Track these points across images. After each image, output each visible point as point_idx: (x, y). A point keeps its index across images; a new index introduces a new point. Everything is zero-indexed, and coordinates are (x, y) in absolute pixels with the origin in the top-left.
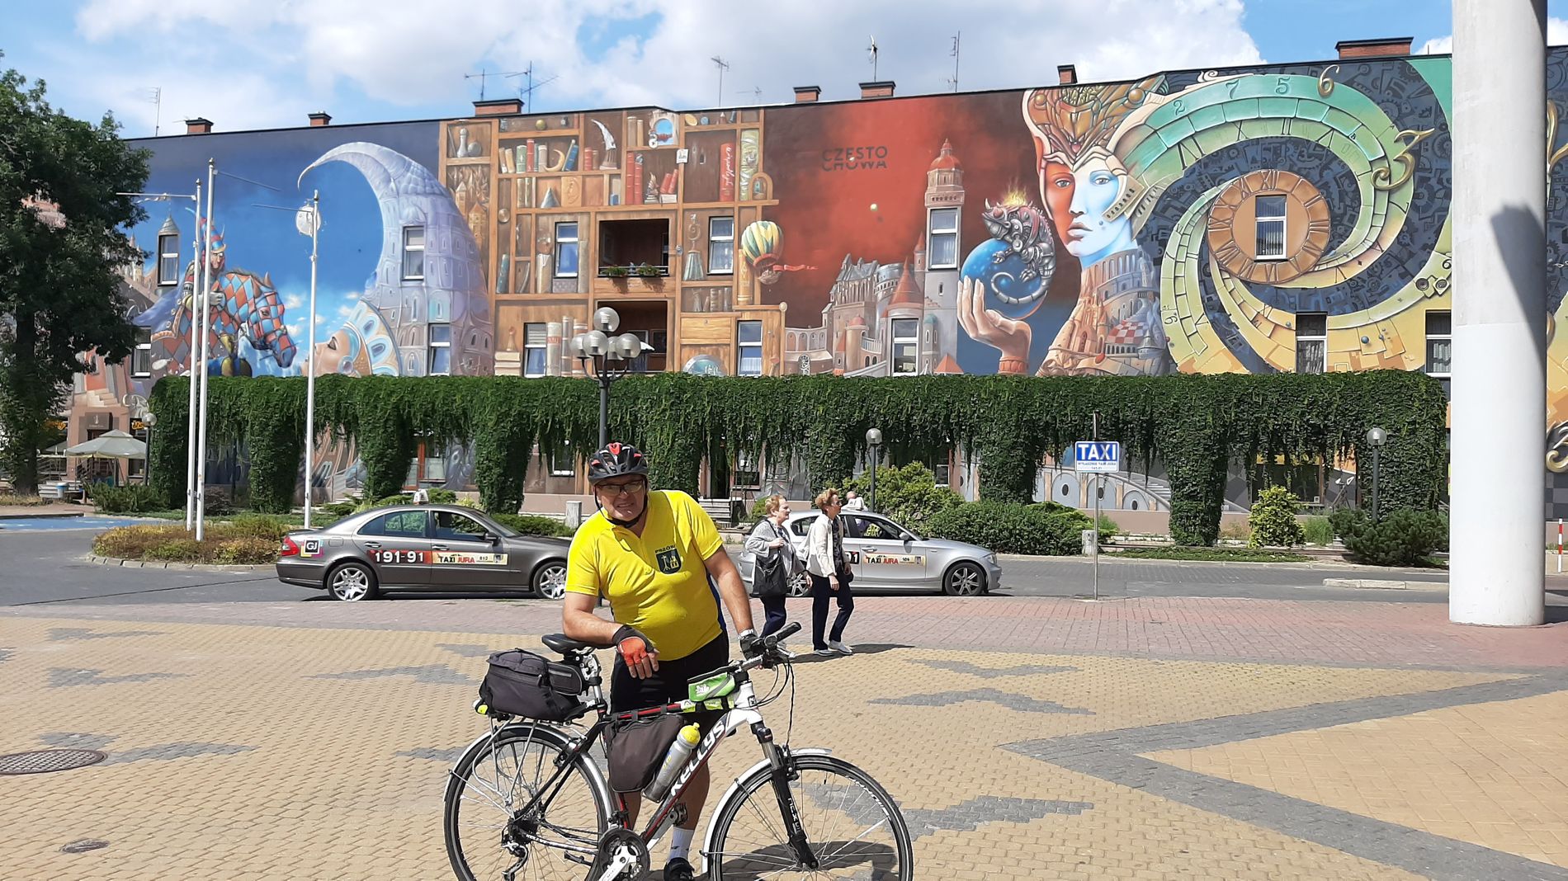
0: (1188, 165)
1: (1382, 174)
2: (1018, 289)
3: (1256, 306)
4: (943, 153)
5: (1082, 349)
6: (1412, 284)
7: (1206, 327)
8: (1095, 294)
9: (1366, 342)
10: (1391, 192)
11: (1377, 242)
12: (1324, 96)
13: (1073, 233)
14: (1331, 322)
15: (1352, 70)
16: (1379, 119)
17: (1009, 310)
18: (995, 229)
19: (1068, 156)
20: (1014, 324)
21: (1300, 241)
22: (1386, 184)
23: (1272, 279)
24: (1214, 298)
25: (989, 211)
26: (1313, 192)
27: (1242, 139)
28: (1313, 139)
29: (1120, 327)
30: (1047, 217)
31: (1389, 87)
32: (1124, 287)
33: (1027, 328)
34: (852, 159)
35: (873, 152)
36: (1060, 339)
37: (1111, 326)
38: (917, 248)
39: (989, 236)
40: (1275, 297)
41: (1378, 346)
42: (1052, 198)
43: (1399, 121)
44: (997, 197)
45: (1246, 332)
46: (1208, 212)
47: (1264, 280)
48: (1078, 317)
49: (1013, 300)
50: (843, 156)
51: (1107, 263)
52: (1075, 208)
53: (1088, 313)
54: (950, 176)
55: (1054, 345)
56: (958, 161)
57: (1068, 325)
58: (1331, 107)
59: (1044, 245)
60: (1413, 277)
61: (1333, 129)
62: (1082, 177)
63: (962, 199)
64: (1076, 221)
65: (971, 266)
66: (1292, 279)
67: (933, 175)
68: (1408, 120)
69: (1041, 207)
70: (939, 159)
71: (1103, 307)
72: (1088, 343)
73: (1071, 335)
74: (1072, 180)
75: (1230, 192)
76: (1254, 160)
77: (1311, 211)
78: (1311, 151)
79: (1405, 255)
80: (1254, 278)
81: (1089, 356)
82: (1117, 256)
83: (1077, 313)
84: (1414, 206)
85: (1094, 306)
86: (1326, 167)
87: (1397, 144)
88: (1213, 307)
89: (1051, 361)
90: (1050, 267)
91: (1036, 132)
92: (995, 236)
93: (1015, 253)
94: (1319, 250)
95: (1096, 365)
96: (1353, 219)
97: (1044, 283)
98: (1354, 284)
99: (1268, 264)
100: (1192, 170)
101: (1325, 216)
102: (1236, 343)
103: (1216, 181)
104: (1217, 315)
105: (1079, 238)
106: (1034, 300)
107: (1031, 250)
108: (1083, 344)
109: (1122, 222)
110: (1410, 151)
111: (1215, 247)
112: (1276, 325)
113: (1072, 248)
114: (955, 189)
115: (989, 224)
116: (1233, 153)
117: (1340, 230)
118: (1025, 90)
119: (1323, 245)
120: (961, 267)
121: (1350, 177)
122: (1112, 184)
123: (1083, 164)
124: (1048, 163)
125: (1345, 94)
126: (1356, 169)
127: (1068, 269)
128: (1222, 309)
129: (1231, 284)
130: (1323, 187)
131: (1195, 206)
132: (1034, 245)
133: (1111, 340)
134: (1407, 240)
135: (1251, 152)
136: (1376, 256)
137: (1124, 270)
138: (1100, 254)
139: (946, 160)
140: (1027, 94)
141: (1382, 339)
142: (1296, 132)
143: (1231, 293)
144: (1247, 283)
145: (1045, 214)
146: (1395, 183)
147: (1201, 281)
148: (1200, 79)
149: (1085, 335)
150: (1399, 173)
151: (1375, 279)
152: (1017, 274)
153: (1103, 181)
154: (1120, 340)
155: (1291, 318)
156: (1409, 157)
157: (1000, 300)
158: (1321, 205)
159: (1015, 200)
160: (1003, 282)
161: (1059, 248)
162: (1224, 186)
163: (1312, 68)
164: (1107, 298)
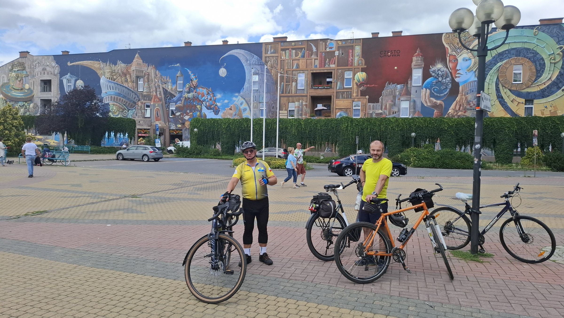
0: (493, 56)
1: (552, 58)
2: (440, 92)
3: (513, 97)
4: (417, 52)
5: (459, 109)
6: (560, 91)
7: (497, 103)
8: (464, 93)
9: (546, 107)
10: (555, 63)
11: (550, 78)
12: (535, 35)
13: (457, 75)
14: (535, 101)
15: (544, 28)
16: (552, 42)
17: (437, 98)
18: (433, 74)
19: (456, 53)
20: (439, 102)
21: (527, 78)
22: (554, 61)
23: (518, 89)
24: (500, 95)
25: (431, 69)
26: (531, 64)
27: (510, 48)
28: (531, 48)
29: (471, 103)
30: (449, 71)
31: (555, 33)
32: (473, 91)
33: (443, 103)
34: (389, 54)
35: (396, 51)
36: (453, 106)
37: (468, 103)
38: (409, 80)
39: (431, 76)
40: (519, 94)
41: (550, 108)
42: (450, 65)
43: (558, 43)
44: (433, 64)
45: (510, 104)
46: (499, 69)
47: (515, 89)
48: (458, 100)
49: (438, 95)
50: (387, 53)
51: (467, 85)
52: (458, 68)
53: (461, 99)
54: (420, 59)
55: (451, 108)
56: (422, 54)
57: (455, 102)
58: (537, 39)
59: (448, 79)
60: (561, 88)
61: (538, 45)
62: (460, 59)
63: (423, 66)
64: (458, 72)
65: (426, 85)
66: (524, 89)
67: (414, 58)
68: (561, 42)
69: (447, 68)
70: (416, 54)
71: (466, 97)
72: (461, 108)
73: (456, 105)
74: (457, 60)
75: (505, 63)
76: (513, 54)
77: (530, 69)
78: (531, 52)
79: (558, 82)
80: (512, 89)
81: (462, 111)
82: (471, 82)
83: (458, 99)
84: (562, 68)
85: (463, 97)
86: (535, 56)
87: (558, 50)
88: (500, 97)
89: (450, 113)
90: (450, 85)
91: (446, 46)
92: (433, 76)
93: (439, 81)
94: (532, 80)
95: (463, 114)
96: (543, 72)
97: (448, 90)
98: (543, 91)
99: (517, 85)
100: (494, 57)
101: (535, 71)
102: (507, 107)
103: (501, 60)
104: (501, 99)
105: (459, 77)
106: (445, 95)
107: (444, 80)
108: (460, 108)
109: (472, 72)
110: (561, 52)
111: (501, 80)
112: (519, 102)
113: (457, 80)
114: (421, 62)
115: (431, 73)
116: (507, 52)
117: (539, 75)
118: (443, 33)
119: (533, 79)
120: (423, 85)
121: (543, 59)
122: (469, 61)
123: (460, 55)
124: (450, 55)
125: (542, 35)
126: (544, 56)
127: (455, 87)
128: (502, 98)
129: (505, 90)
130: (534, 62)
131: (495, 68)
132: (445, 79)
133: (468, 107)
134: (560, 78)
135: (512, 52)
136: (550, 82)
137: (473, 87)
138: (465, 82)
139: (418, 54)
140: (444, 35)
141: (551, 106)
142: (526, 46)
143: (505, 93)
144: (510, 90)
145: (449, 70)
146: (556, 61)
147: (496, 90)
148: (497, 30)
149: (460, 105)
150: (558, 58)
151: (549, 89)
152: (440, 87)
153: (467, 60)
154: (471, 107)
155: (523, 100)
156: (561, 53)
157: (434, 95)
158: (533, 67)
159: (439, 66)
160: (436, 90)
161: (453, 80)
162: (504, 62)
163: (532, 27)
164: (467, 94)
